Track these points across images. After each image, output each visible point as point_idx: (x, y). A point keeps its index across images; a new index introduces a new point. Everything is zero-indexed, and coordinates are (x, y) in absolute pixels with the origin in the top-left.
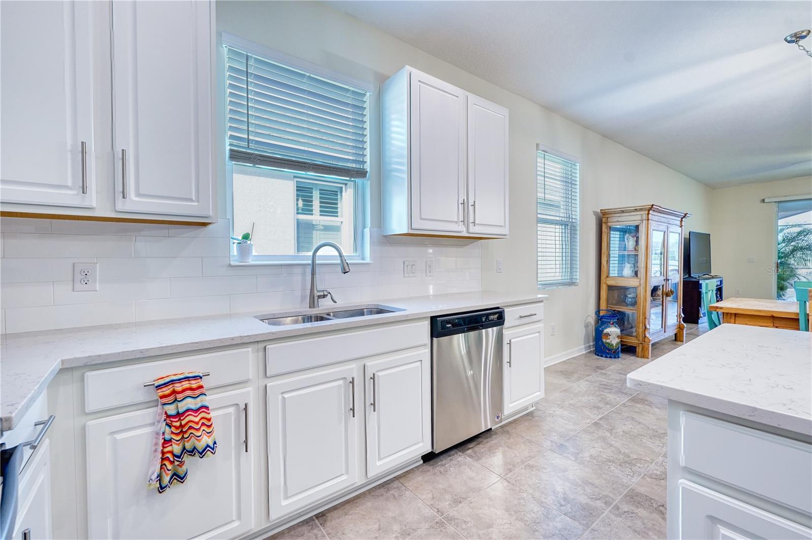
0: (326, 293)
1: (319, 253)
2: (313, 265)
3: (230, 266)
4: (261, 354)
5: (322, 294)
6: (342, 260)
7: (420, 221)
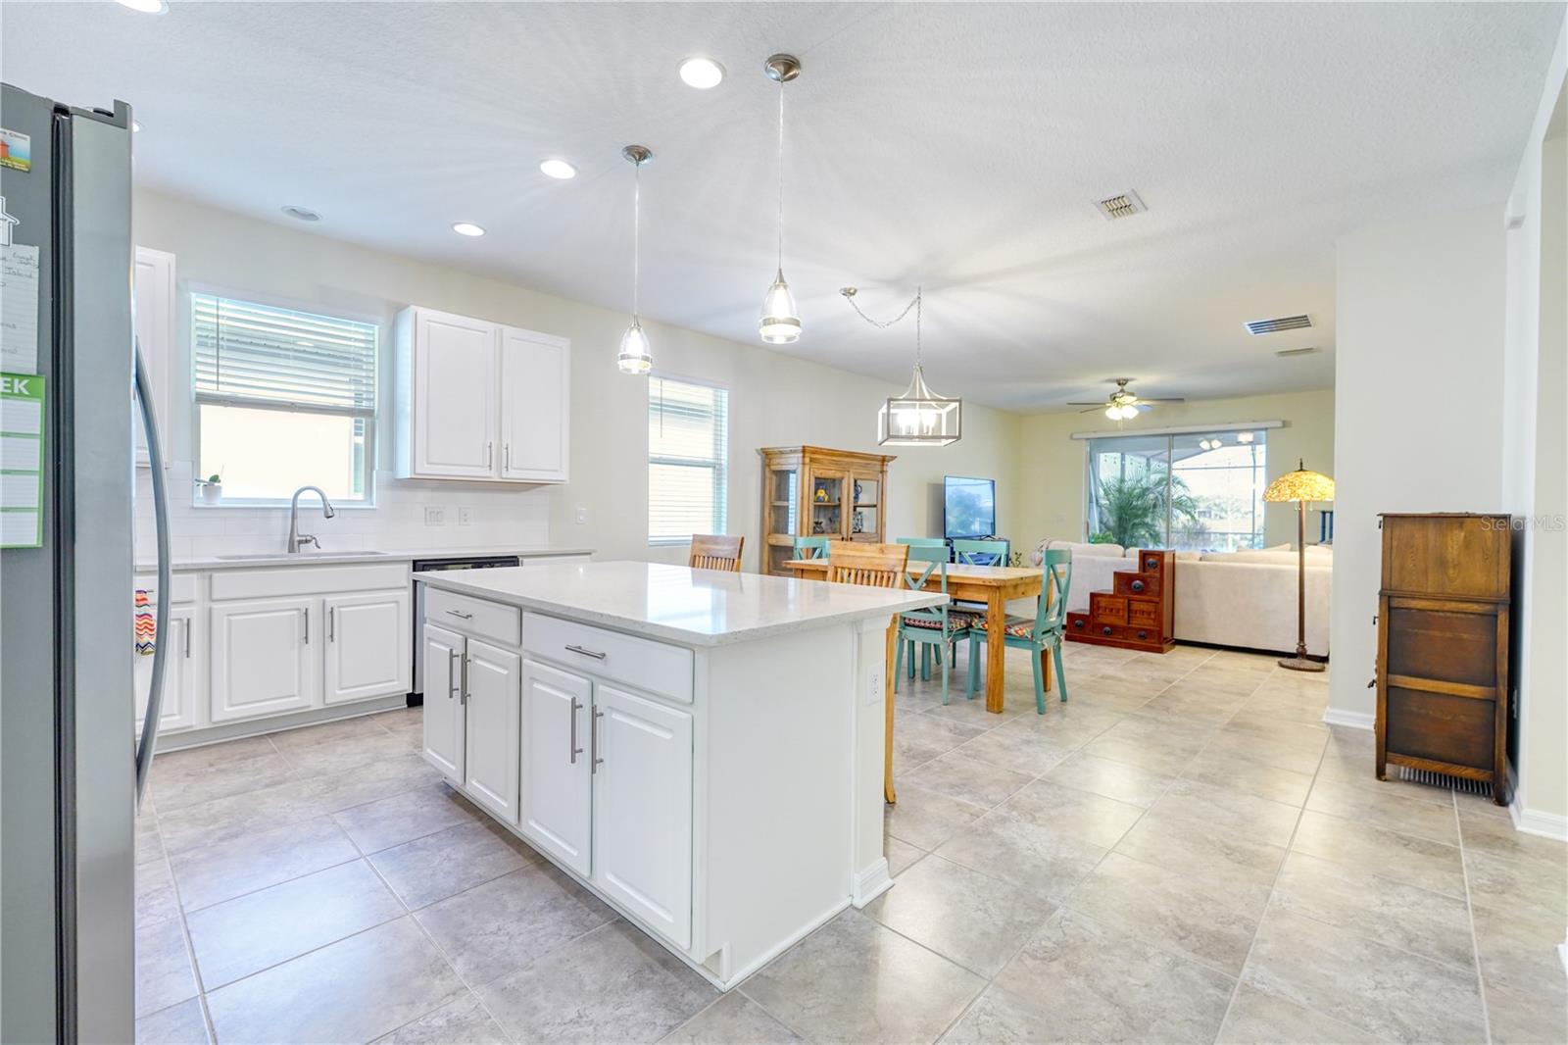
0: (308, 538)
1: (300, 497)
2: (294, 509)
3: (193, 508)
4: (207, 581)
5: (304, 538)
6: (324, 504)
7: (426, 466)
